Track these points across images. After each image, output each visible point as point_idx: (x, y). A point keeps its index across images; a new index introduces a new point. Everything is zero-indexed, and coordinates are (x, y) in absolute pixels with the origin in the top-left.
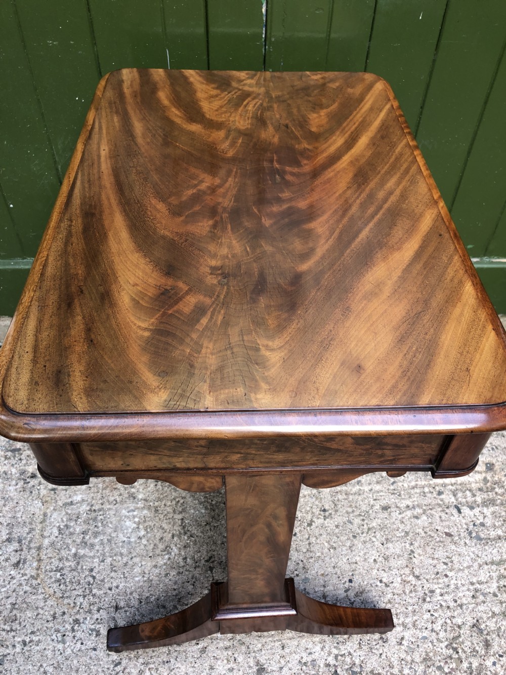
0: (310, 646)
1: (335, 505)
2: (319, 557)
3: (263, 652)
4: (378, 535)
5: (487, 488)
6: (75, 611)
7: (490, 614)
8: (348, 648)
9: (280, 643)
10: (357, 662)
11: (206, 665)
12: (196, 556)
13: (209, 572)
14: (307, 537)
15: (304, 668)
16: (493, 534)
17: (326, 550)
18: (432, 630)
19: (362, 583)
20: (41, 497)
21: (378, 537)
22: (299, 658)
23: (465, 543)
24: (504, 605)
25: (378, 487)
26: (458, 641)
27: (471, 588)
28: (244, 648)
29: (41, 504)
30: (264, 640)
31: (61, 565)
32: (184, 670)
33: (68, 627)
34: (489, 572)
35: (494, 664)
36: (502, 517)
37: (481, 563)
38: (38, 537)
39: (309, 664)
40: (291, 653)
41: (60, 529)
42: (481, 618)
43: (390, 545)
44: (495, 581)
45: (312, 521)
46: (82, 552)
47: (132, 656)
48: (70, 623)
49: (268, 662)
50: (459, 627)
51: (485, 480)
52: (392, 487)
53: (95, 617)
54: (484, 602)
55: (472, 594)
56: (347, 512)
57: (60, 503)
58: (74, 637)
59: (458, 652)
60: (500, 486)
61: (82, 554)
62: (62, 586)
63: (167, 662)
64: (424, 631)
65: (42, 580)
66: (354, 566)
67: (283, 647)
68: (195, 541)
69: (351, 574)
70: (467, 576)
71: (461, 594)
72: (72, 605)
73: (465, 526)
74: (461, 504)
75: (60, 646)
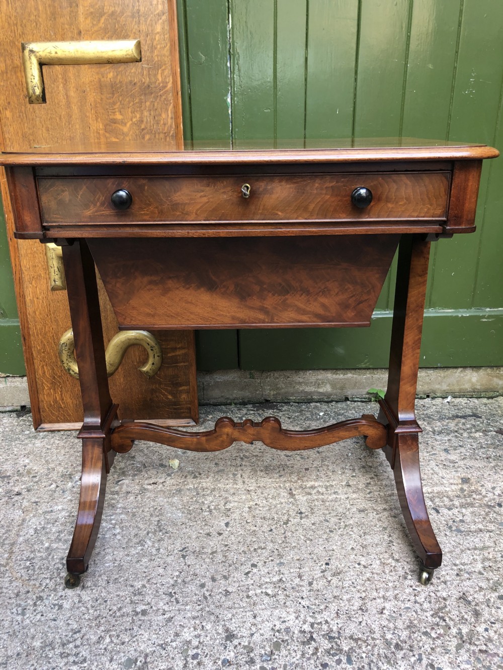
0: (284, 615)
1: (312, 509)
2: (295, 546)
3: (233, 620)
4: (355, 529)
5: (465, 495)
6: (40, 589)
7: (477, 589)
8: (325, 616)
9: (252, 613)
10: (335, 628)
11: (171, 632)
12: (169, 548)
13: (182, 559)
14: (283, 532)
15: (277, 634)
16: (473, 528)
17: (302, 542)
18: (416, 602)
19: (339, 566)
20: (23, 507)
21: (355, 531)
22: (271, 626)
23: (446, 534)
24: (491, 581)
25: (354, 496)
26: (444, 611)
27: (455, 568)
28: (212, 618)
29: (21, 512)
30: (235, 611)
31: (32, 556)
32: (147, 636)
33: (30, 602)
34: (473, 556)
35: (486, 630)
36: (482, 515)
37: (464, 549)
38: (13, 536)
39: (283, 630)
40: (263, 622)
41: (36, 530)
42: (467, 592)
43: (368, 537)
44: (479, 562)
45: (288, 521)
46: (55, 546)
47: (94, 625)
48: (33, 600)
49: (238, 629)
50: (445, 599)
51: (462, 490)
52: (368, 496)
53: (60, 594)
54: (470, 579)
55: (455, 573)
56: (323, 514)
57: (41, 512)
58: (35, 611)
59: (445, 620)
60: (477, 493)
61: (55, 547)
62: (29, 571)
63: (130, 629)
64: (406, 602)
65: (11, 567)
66: (330, 553)
67: (255, 617)
68: (170, 536)
69: (327, 558)
70: (450, 559)
71: (444, 573)
72: (37, 585)
73: (443, 522)
74: (439, 507)
75: (19, 618)
